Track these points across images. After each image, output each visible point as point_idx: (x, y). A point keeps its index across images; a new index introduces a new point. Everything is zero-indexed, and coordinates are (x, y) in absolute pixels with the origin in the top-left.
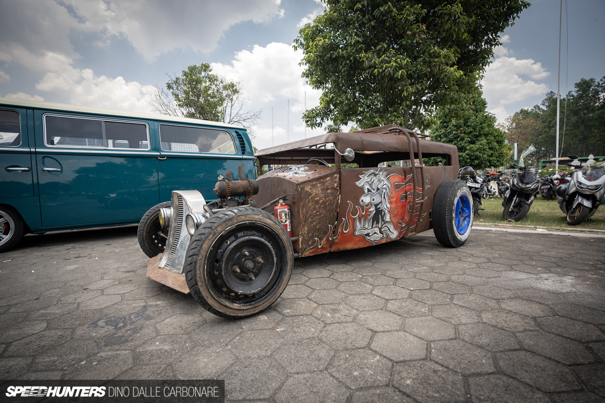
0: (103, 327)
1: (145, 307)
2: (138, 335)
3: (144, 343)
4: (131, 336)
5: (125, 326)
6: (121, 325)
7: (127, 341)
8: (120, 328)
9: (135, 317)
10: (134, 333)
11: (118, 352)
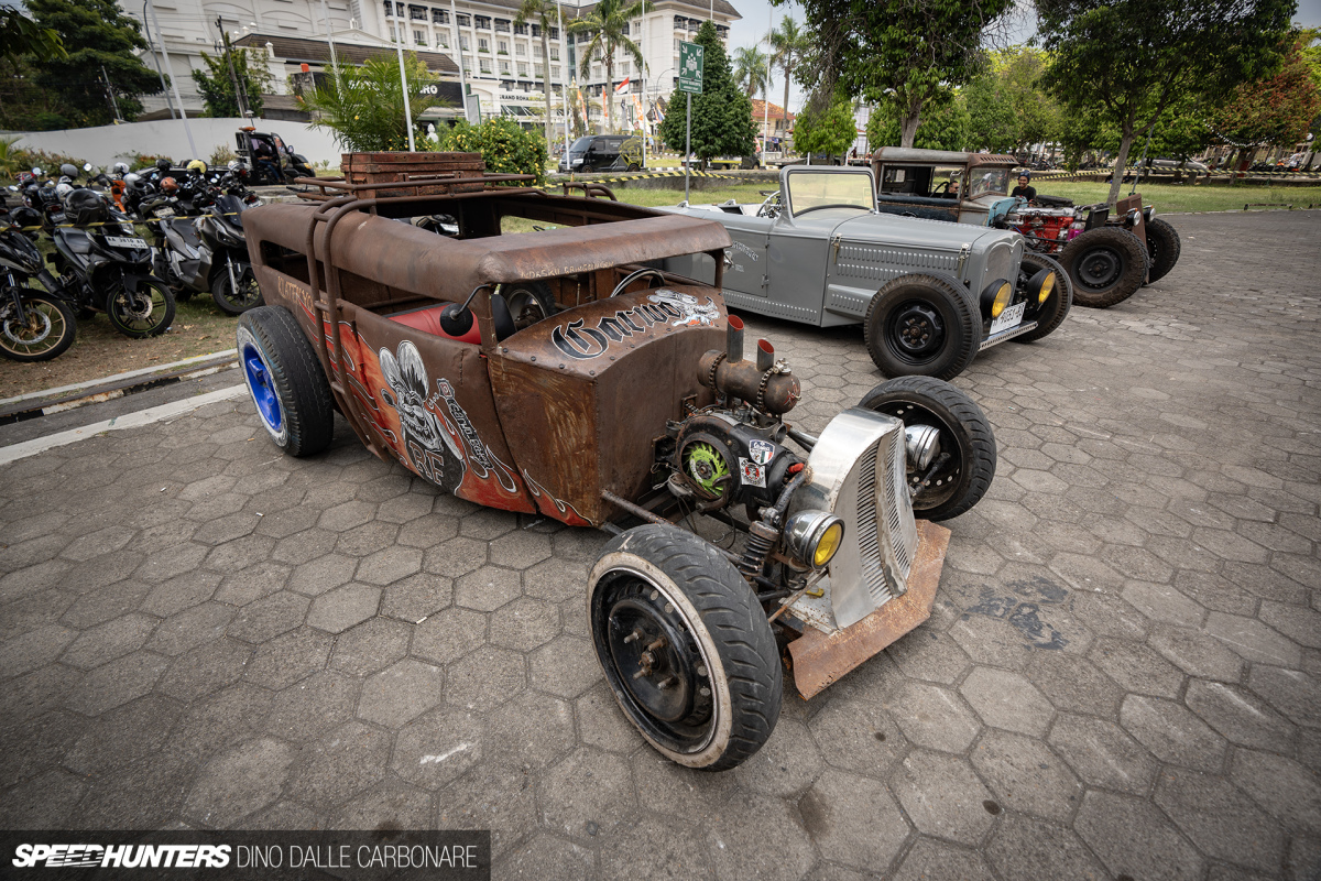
0: (1049, 625)
1: (966, 617)
2: (1023, 578)
3: (1028, 564)
4: (1031, 583)
5: (1023, 605)
6: (1026, 611)
7: (1042, 581)
8: (1030, 607)
9: (998, 609)
10: (1026, 584)
11: (1060, 574)
